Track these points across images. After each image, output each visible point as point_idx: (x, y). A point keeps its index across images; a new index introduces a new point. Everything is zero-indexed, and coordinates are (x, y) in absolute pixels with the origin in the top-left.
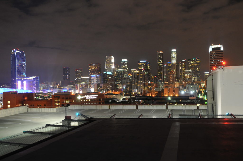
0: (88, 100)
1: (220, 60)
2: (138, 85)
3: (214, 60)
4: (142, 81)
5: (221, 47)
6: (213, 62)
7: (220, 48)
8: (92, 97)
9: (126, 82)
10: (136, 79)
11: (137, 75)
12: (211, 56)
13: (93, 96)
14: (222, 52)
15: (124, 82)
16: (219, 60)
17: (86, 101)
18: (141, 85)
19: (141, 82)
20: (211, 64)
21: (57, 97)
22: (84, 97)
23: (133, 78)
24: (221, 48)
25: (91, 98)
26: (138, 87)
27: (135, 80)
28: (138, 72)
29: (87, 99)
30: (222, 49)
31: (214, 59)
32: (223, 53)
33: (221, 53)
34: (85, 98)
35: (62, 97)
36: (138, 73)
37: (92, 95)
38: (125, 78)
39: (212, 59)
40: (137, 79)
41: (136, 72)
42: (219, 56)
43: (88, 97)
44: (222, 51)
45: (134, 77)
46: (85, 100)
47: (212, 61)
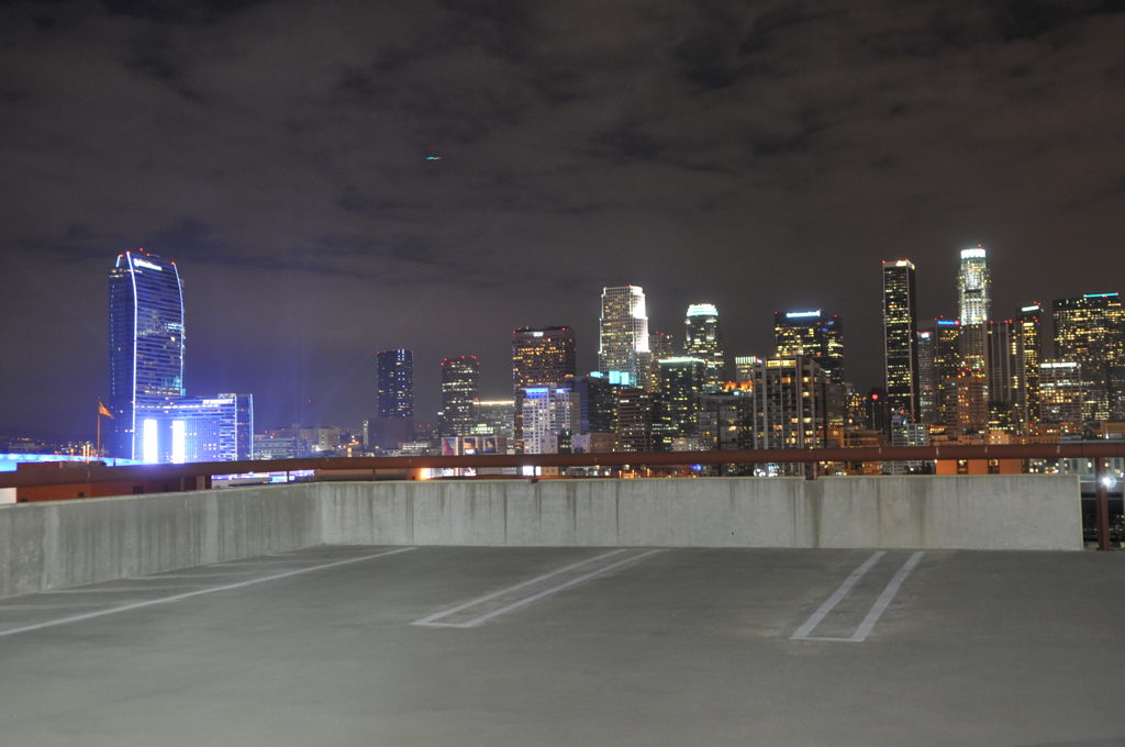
2: (788, 435)
4: (813, 412)
9: (719, 424)
10: (778, 403)
11: (783, 380)
15: (709, 423)
18: (808, 440)
19: (808, 420)
23: (760, 397)
26: (787, 445)
27: (769, 409)
28: (786, 363)
36: (786, 372)
38: (713, 402)
40: (785, 402)
41: (778, 364)
45: (765, 394)
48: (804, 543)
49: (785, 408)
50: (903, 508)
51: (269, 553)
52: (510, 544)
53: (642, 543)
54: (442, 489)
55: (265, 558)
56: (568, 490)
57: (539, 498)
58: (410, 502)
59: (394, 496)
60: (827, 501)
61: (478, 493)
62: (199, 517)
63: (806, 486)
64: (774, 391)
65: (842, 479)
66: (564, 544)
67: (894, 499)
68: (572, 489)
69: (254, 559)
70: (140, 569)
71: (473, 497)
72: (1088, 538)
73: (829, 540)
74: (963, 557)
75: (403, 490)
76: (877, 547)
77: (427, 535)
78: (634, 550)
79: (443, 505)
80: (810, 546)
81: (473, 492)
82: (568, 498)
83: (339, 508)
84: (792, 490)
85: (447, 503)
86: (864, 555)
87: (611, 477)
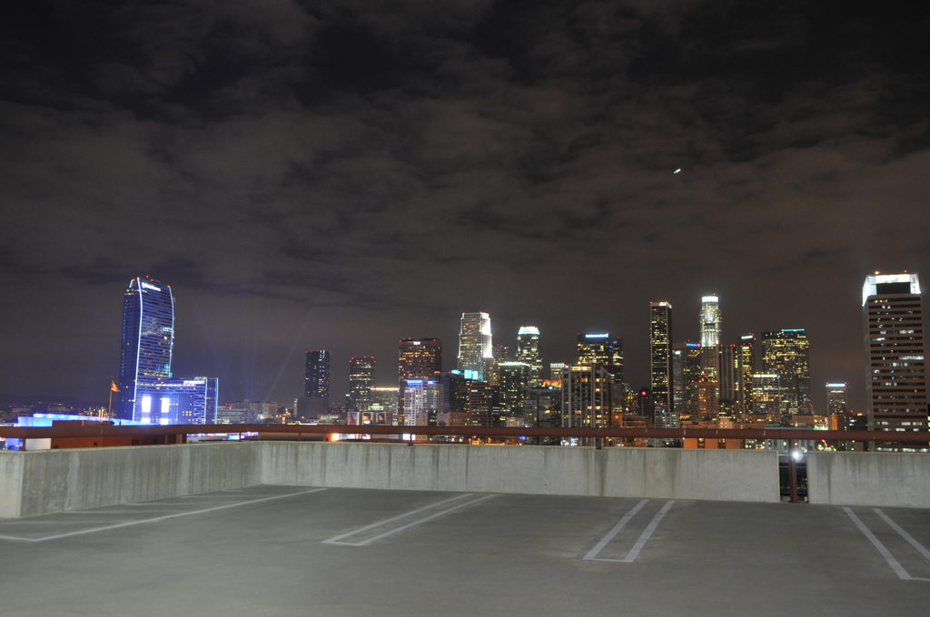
1: (910, 332)
3: (885, 333)
5: (912, 281)
6: (879, 339)
7: (907, 285)
11: (582, 380)
12: (873, 317)
14: (916, 302)
16: (904, 332)
19: (598, 408)
20: (872, 345)
24: (912, 286)
27: (572, 400)
30: (916, 289)
31: (885, 326)
32: (919, 306)
33: (911, 306)
39: (876, 326)
42: (906, 316)
44: (916, 298)
47: (878, 334)
48: (594, 493)
50: (661, 470)
51: (224, 489)
52: (393, 487)
53: (483, 490)
54: (347, 448)
55: (221, 492)
56: (434, 452)
57: (413, 457)
58: (324, 456)
59: (313, 452)
60: (610, 465)
61: (371, 452)
62: (177, 462)
63: (596, 453)
65: (620, 450)
66: (429, 489)
67: (655, 464)
68: (436, 451)
69: (214, 493)
70: (134, 496)
71: (368, 455)
72: (783, 494)
73: (612, 491)
74: (700, 505)
75: (320, 448)
76: (643, 496)
77: (335, 480)
78: (477, 495)
79: (346, 459)
80: (597, 495)
81: (368, 450)
82: (433, 457)
83: (274, 459)
84: (586, 457)
85: (349, 458)
86: (634, 502)
87: (463, 443)
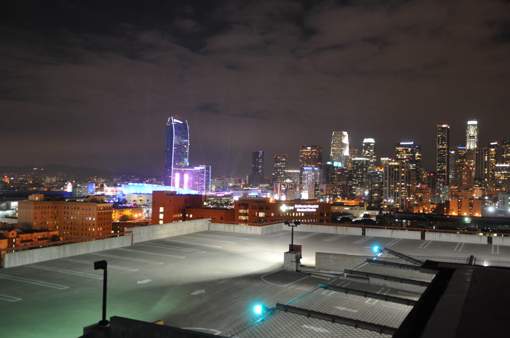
0: (300, 214)
2: (396, 189)
4: (405, 181)
8: (307, 208)
9: (372, 184)
10: (392, 177)
13: (309, 206)
15: (368, 183)
17: (297, 215)
18: (403, 191)
21: (243, 205)
22: (293, 208)
23: (386, 175)
25: (305, 210)
26: (395, 193)
28: (396, 164)
29: (298, 212)
34: (295, 210)
35: (253, 206)
36: (396, 167)
37: (307, 204)
38: (370, 176)
40: (395, 177)
41: (393, 164)
43: (301, 208)
45: (388, 174)
46: (294, 214)
49: (395, 179)
64: (391, 173)
